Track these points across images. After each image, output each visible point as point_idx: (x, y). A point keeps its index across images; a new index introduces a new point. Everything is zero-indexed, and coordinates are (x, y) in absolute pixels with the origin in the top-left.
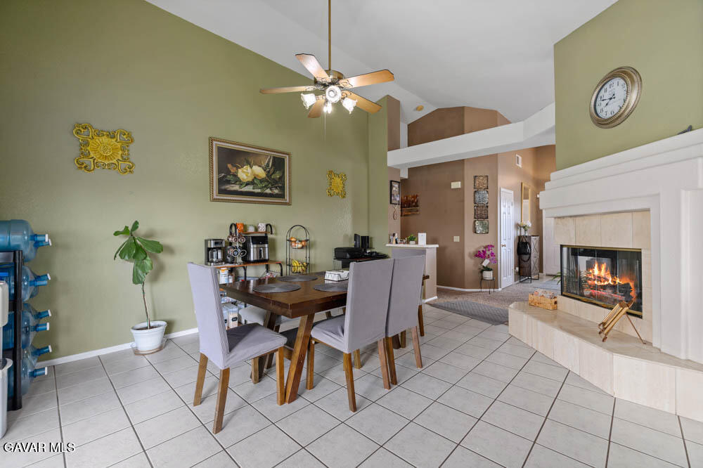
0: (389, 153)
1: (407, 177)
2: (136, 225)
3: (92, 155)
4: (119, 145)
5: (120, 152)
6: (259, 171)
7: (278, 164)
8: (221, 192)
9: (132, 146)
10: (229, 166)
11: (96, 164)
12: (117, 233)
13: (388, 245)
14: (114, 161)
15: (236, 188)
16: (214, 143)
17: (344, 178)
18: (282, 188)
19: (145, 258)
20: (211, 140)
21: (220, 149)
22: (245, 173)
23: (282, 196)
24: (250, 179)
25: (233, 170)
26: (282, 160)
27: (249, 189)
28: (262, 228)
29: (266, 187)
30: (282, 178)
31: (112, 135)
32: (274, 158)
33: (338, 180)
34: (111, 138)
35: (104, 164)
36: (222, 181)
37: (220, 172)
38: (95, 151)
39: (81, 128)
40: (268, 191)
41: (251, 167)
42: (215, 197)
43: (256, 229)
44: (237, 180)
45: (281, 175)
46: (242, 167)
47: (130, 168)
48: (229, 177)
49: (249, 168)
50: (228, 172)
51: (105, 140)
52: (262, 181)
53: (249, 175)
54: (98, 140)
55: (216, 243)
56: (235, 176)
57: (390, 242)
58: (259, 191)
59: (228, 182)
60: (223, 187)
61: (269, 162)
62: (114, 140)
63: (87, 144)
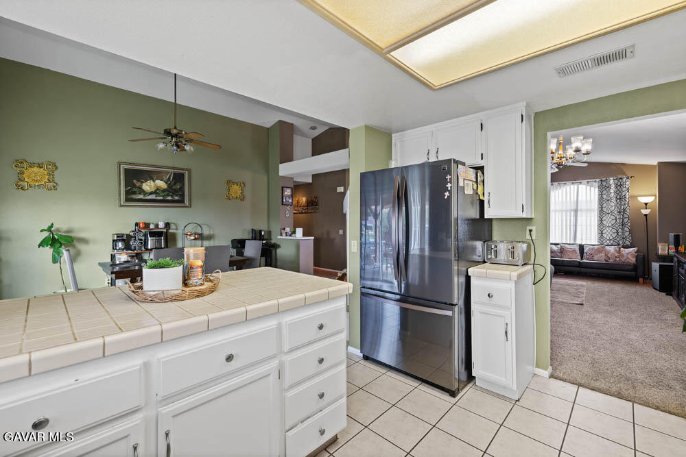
0: (281, 166)
1: (311, 182)
2: (52, 225)
3: (26, 180)
4: (46, 172)
5: (47, 177)
6: (161, 184)
7: (179, 178)
8: (127, 200)
9: (56, 173)
10: (135, 181)
11: (30, 186)
12: (42, 231)
13: (279, 237)
14: (43, 183)
15: (141, 197)
16: (122, 166)
17: (243, 185)
18: (183, 195)
19: (60, 247)
20: (120, 164)
21: (126, 170)
22: (148, 186)
23: (182, 201)
24: (153, 190)
25: (138, 184)
26: (183, 175)
27: (153, 197)
28: (161, 225)
29: (168, 195)
30: (182, 189)
31: (40, 166)
32: (175, 174)
33: (235, 187)
34: (40, 168)
35: (35, 186)
36: (127, 193)
37: (126, 186)
38: (29, 177)
39: (19, 163)
40: (169, 198)
41: (154, 181)
42: (122, 203)
43: (157, 226)
44: (142, 191)
45: (181, 185)
46: (146, 182)
47: (54, 187)
48: (134, 190)
49: (152, 182)
50: (134, 186)
51: (36, 169)
52: (164, 191)
53: (152, 187)
54: (30, 170)
55: (118, 237)
56: (140, 188)
57: (281, 235)
58: (161, 198)
59: (134, 193)
60: (130, 197)
61: (169, 178)
62: (42, 169)
63: (23, 173)
